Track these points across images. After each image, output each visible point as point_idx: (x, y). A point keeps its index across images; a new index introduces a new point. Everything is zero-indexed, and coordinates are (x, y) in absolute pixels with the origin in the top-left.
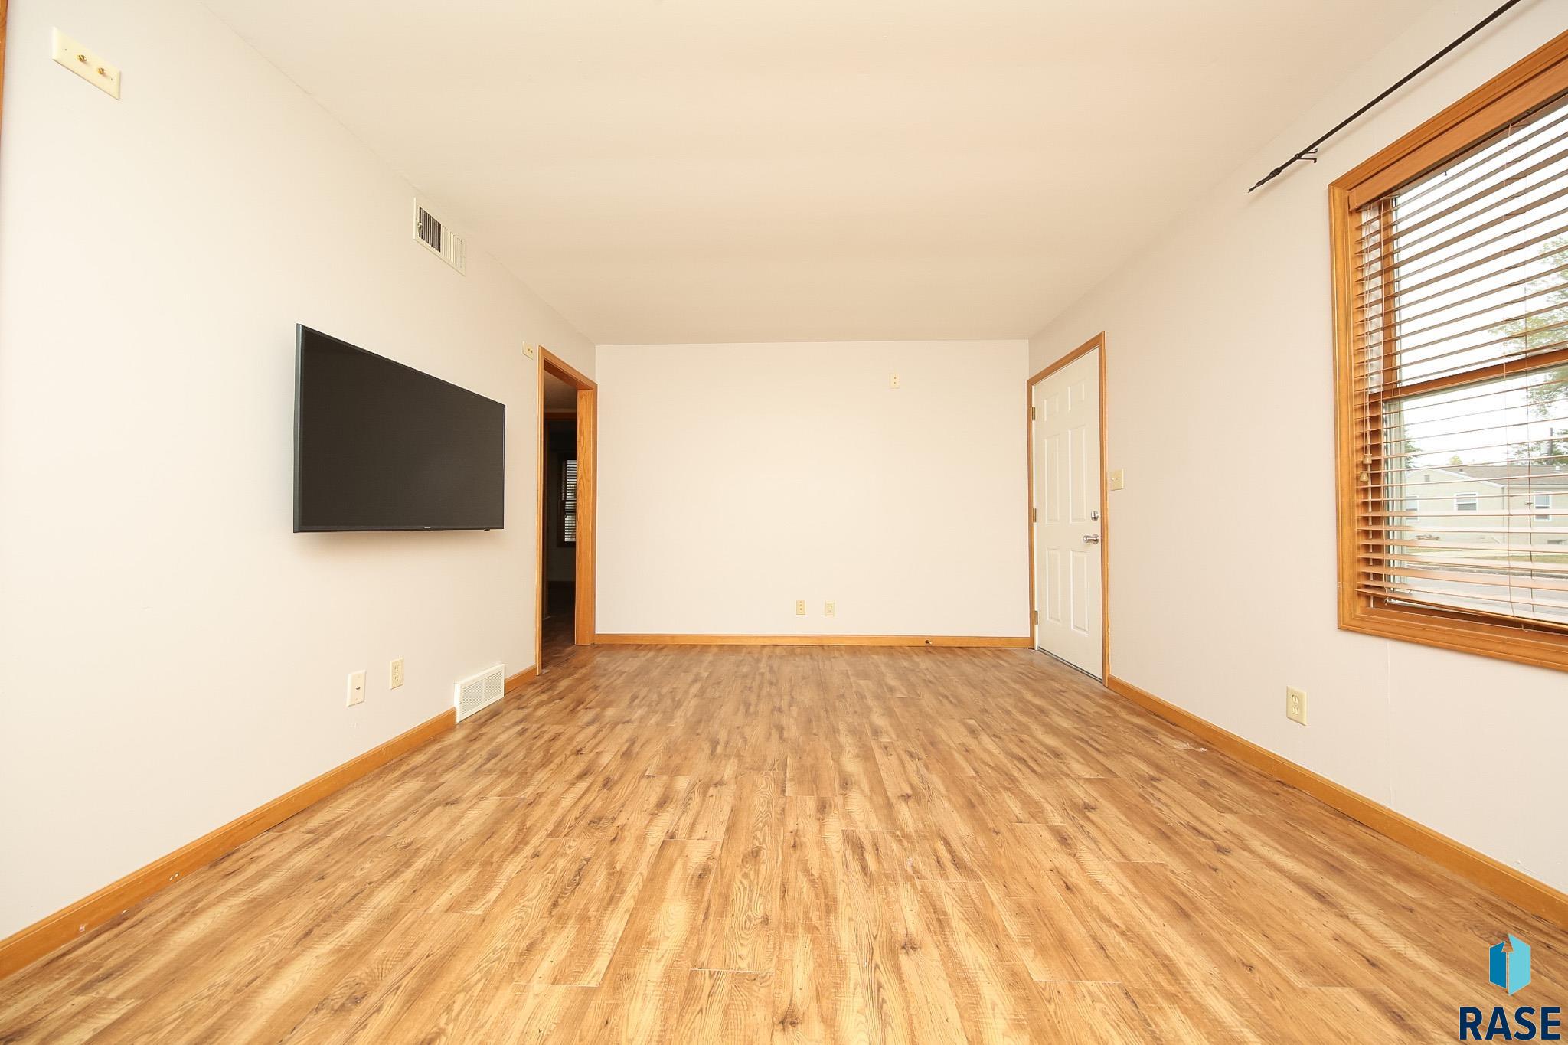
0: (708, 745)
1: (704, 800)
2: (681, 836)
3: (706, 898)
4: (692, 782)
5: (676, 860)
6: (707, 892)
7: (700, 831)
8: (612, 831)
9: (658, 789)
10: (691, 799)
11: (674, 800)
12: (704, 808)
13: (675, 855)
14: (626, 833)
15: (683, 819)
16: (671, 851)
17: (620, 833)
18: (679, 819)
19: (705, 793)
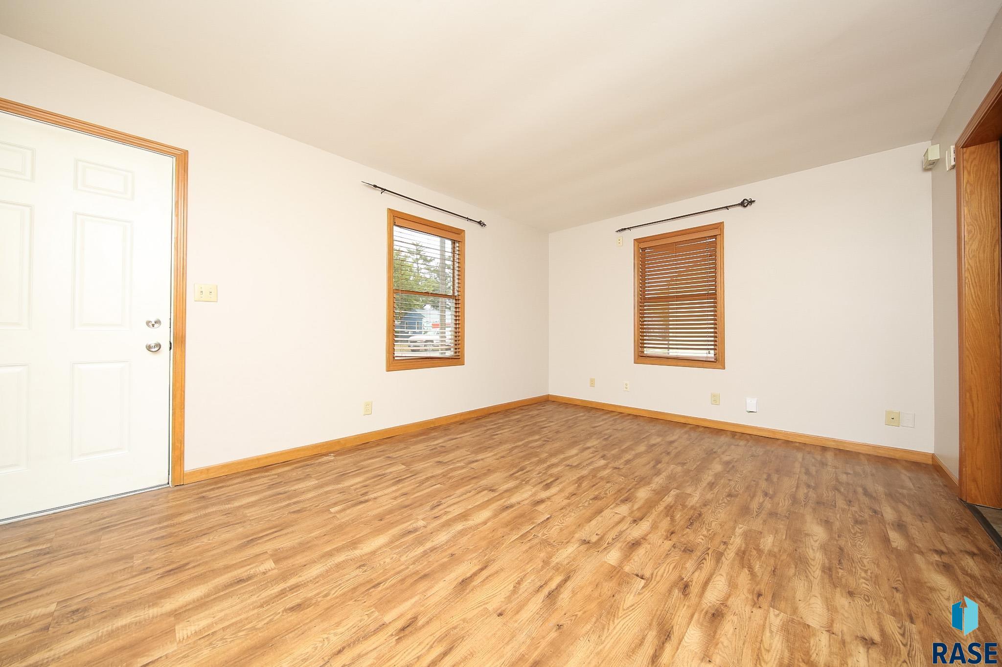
0: (561, 596)
1: (604, 534)
2: (629, 519)
3: (628, 494)
4: (606, 552)
5: (636, 510)
6: (626, 495)
7: (617, 518)
8: (675, 539)
9: (636, 558)
10: (613, 539)
11: (626, 543)
12: (608, 529)
13: (636, 512)
14: (665, 534)
15: (625, 528)
16: (637, 514)
17: (669, 536)
18: (628, 528)
19: (601, 539)
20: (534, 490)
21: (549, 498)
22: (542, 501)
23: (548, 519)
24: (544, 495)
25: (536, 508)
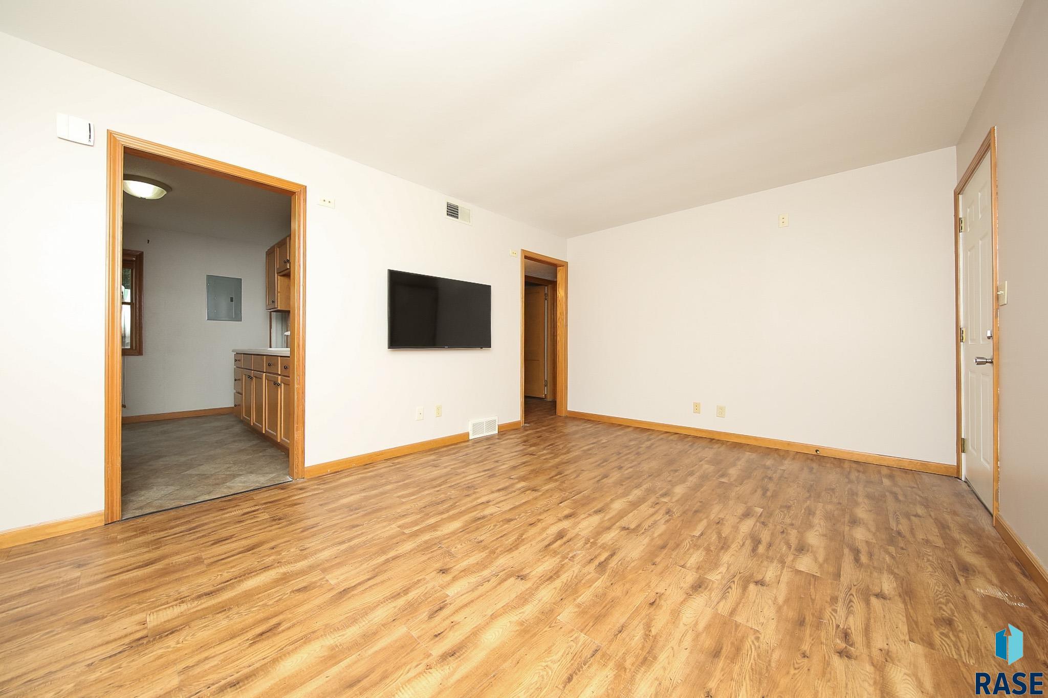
20: (577, 530)
21: (560, 520)
22: (567, 517)
23: (561, 503)
24: (565, 524)
25: (572, 511)
